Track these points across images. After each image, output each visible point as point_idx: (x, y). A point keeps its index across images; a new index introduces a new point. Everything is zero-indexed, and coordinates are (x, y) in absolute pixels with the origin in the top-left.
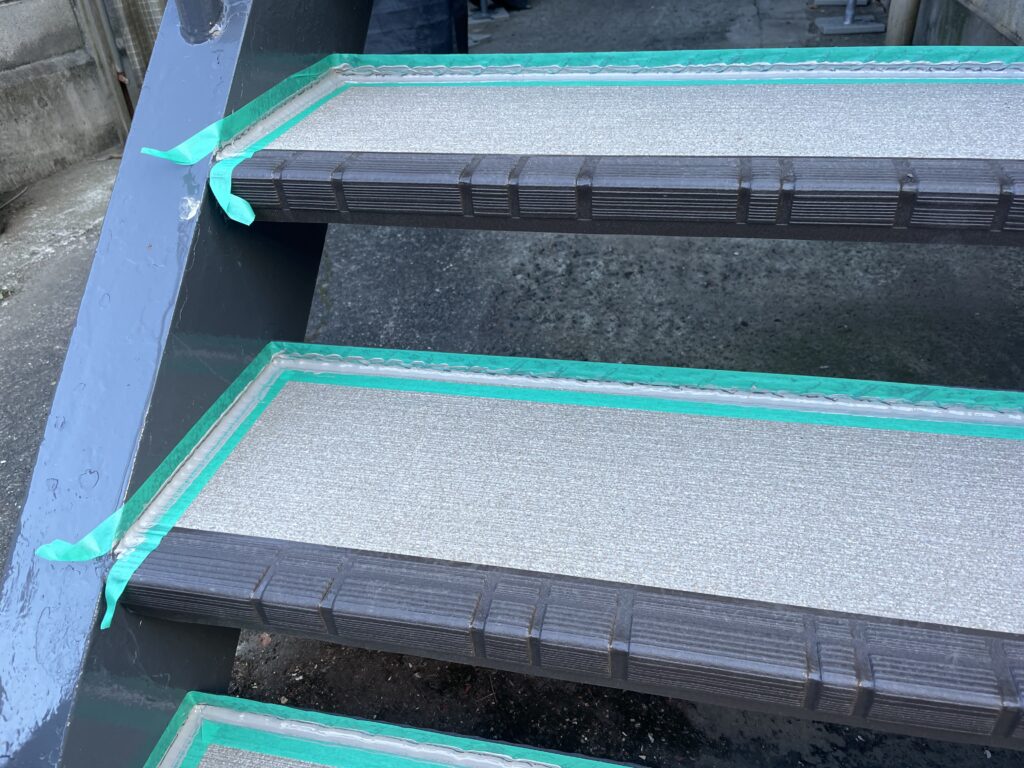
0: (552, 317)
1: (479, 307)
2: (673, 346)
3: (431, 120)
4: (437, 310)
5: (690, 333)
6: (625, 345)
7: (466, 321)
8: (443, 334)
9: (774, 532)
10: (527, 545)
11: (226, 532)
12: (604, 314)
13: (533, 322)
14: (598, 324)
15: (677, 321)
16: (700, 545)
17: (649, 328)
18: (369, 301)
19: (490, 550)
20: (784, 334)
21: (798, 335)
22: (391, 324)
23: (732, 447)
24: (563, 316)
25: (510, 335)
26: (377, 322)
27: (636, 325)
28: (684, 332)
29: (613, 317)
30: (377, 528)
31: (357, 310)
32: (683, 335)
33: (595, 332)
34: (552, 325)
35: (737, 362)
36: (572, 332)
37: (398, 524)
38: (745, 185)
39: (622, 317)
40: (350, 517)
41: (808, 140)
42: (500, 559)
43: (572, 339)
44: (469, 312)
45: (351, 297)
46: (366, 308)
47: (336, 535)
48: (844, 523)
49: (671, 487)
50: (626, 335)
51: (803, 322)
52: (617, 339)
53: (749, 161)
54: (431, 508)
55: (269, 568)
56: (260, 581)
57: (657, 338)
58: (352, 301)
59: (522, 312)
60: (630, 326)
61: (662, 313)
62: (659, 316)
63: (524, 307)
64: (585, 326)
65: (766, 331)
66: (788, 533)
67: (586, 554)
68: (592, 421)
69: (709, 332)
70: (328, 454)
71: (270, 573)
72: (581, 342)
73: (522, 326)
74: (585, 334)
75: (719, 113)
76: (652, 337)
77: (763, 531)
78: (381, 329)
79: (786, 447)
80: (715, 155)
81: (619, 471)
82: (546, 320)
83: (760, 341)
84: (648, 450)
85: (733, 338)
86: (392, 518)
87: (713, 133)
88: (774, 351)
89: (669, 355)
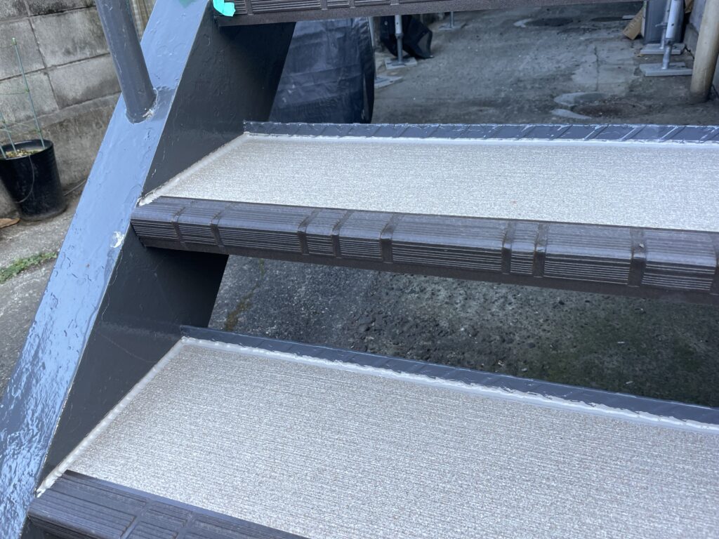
0: (417, 289)
1: (366, 279)
2: (504, 318)
3: (296, 175)
4: (336, 279)
5: (519, 308)
6: (468, 315)
7: (355, 289)
8: (338, 298)
9: (524, 527)
10: (327, 519)
11: (115, 482)
12: (455, 289)
13: (403, 292)
14: (450, 296)
15: (510, 297)
16: (462, 533)
17: (489, 301)
18: (291, 271)
19: (297, 521)
20: (592, 313)
21: (602, 315)
22: (303, 289)
23: (504, 441)
24: (425, 289)
25: (384, 301)
26: (294, 286)
27: (478, 299)
28: (514, 307)
29: (461, 292)
30: (220, 490)
31: (282, 276)
32: (513, 309)
33: (447, 303)
34: (417, 295)
35: (552, 334)
36: (430, 302)
37: (235, 488)
38: (507, 246)
39: (469, 292)
40: (203, 478)
41: (568, 206)
42: (304, 529)
43: (429, 307)
44: (359, 282)
45: (279, 268)
46: (288, 276)
47: (189, 494)
48: (584, 524)
49: (449, 475)
50: (470, 307)
51: (608, 304)
52: (463, 309)
53: (515, 225)
54: (263, 477)
55: (135, 517)
56: (127, 529)
57: (494, 310)
58: (280, 270)
59: (396, 284)
60: (474, 300)
61: (499, 290)
62: (496, 293)
63: (398, 281)
64: (440, 297)
65: (578, 310)
66: (535, 529)
67: (370, 532)
68: (399, 408)
69: (534, 308)
70: (200, 421)
71: (135, 523)
72: (436, 310)
73: (395, 295)
74: (439, 304)
75: (506, 177)
76: (490, 310)
77: (516, 525)
78: (296, 292)
79: (546, 446)
80: (491, 217)
81: (411, 457)
82: (413, 291)
83: (572, 317)
84: (437, 438)
85: (552, 314)
86: (232, 483)
87: (495, 195)
88: (582, 327)
89: (501, 325)
